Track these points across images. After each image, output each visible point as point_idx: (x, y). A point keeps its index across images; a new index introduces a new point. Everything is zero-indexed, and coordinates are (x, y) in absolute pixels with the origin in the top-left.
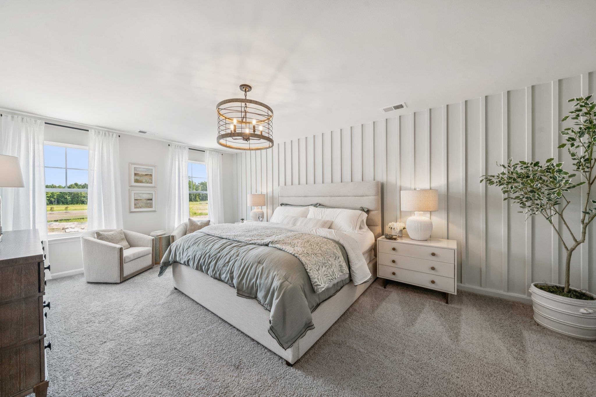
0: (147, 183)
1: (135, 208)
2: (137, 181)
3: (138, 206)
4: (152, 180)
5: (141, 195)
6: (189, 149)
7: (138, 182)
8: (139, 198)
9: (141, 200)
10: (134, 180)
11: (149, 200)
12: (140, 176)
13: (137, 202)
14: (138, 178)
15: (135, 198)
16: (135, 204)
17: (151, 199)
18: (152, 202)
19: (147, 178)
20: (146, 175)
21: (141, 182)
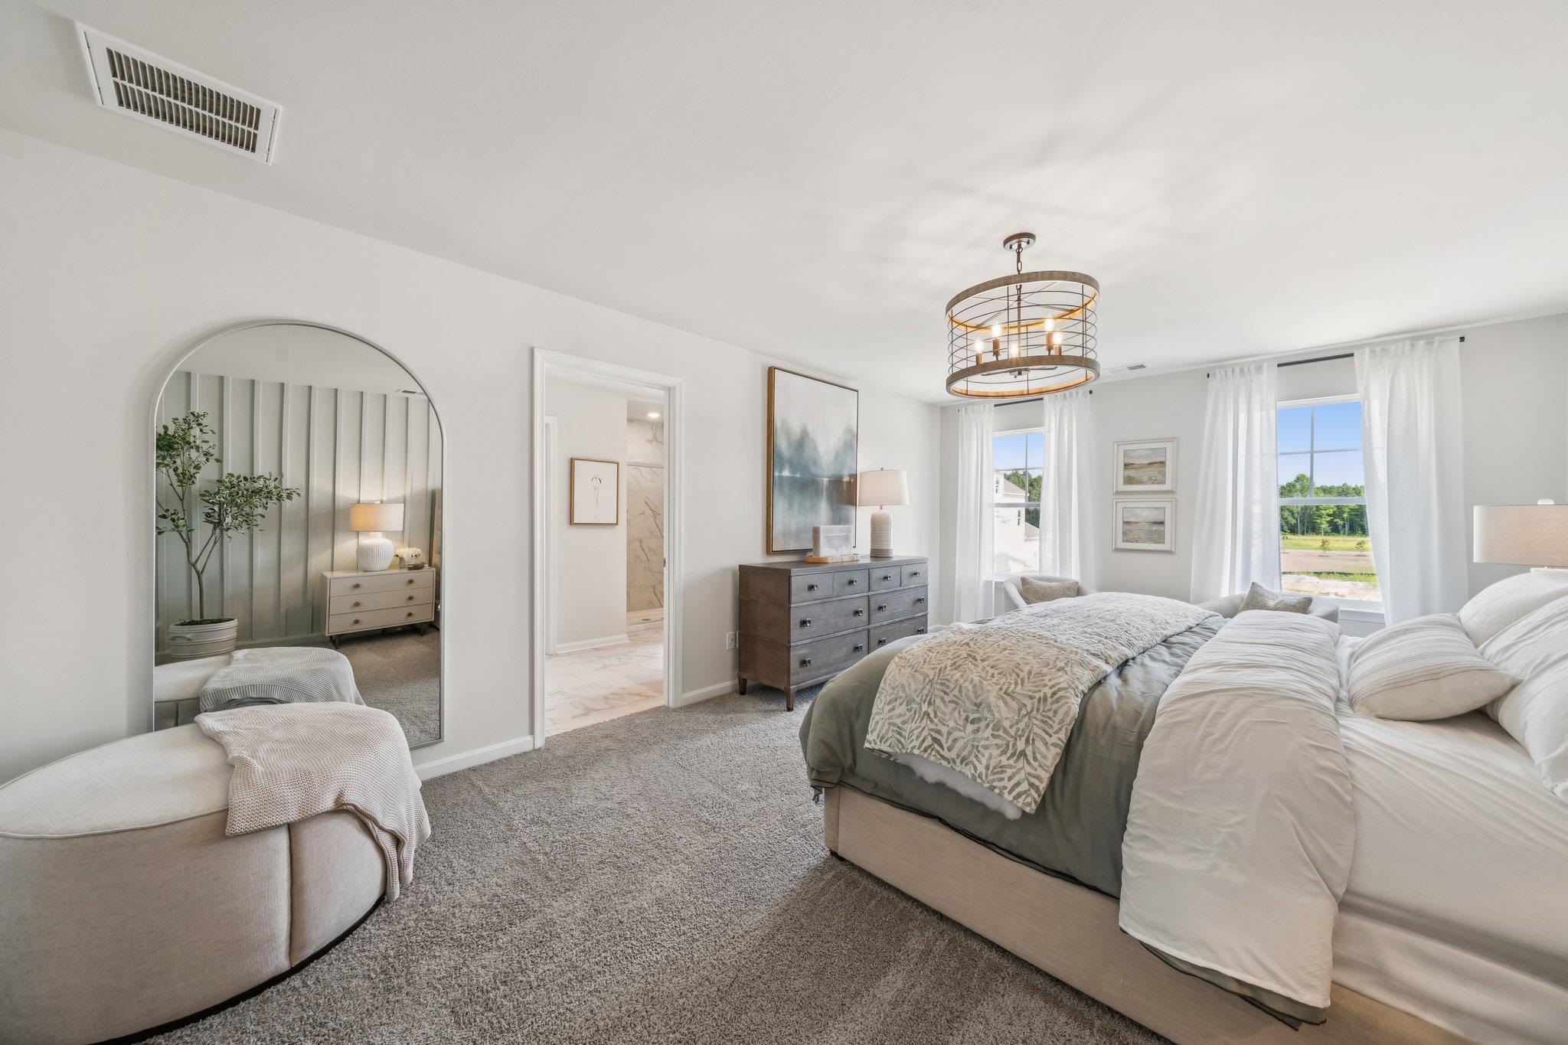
0: (1153, 483)
1: (1124, 541)
2: (1129, 481)
3: (1130, 537)
4: (1164, 475)
5: (1138, 511)
6: (1279, 365)
7: (1132, 484)
8: (1132, 519)
9: (1137, 523)
10: (1124, 478)
11: (1156, 523)
12: (1137, 468)
13: (1128, 527)
14: (1132, 473)
15: (1125, 520)
16: (1124, 533)
17: (1162, 523)
18: (1162, 528)
19: (1153, 472)
20: (1150, 464)
21: (1140, 482)
